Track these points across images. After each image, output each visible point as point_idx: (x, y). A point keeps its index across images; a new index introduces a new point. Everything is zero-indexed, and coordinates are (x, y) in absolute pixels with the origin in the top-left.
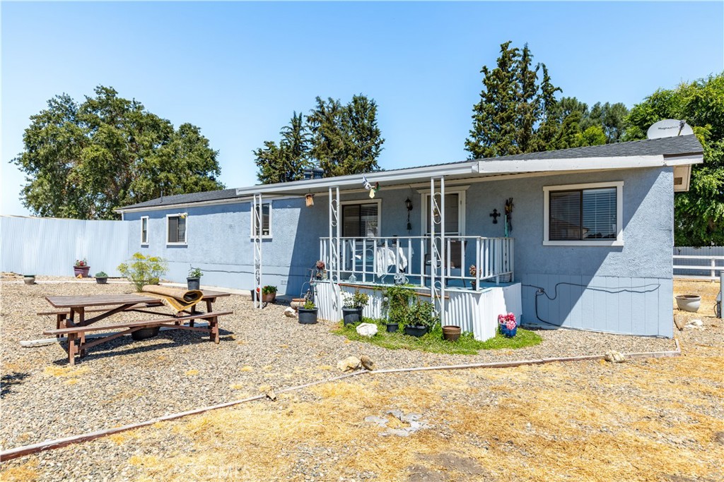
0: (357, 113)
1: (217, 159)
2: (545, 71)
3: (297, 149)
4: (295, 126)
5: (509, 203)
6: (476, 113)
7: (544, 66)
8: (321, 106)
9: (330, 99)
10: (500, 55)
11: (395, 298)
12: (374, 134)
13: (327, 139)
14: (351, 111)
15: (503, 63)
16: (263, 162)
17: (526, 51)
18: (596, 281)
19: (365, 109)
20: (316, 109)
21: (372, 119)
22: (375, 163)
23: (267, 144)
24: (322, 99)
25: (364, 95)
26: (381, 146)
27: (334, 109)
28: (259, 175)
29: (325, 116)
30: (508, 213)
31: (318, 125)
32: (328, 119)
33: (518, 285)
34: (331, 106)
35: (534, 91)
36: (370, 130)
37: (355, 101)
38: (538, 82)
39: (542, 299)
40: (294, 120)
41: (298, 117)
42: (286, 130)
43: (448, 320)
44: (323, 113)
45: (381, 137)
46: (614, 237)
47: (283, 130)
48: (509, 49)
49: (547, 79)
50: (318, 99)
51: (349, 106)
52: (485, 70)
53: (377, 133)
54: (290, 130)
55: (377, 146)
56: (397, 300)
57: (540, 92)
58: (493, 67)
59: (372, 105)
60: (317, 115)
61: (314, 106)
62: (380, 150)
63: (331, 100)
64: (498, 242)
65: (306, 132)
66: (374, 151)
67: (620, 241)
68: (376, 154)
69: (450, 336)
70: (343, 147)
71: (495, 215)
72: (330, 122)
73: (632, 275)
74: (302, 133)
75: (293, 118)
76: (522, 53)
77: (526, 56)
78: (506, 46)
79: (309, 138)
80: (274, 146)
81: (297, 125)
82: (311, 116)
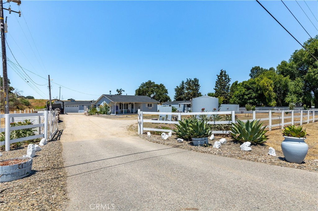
0: (195, 82)
1: (168, 91)
3: (183, 88)
6: (216, 83)
7: (228, 75)
10: (221, 72)
12: (198, 85)
15: (221, 74)
16: (176, 91)
21: (198, 83)
22: (198, 91)
23: (177, 87)
25: (196, 78)
27: (190, 80)
28: (175, 94)
29: (189, 82)
31: (187, 84)
37: (194, 79)
40: (182, 82)
47: (180, 84)
49: (228, 77)
50: (187, 79)
52: (217, 75)
53: (199, 85)
55: (199, 88)
57: (227, 79)
58: (219, 75)
63: (190, 79)
68: (199, 89)
72: (189, 84)
77: (225, 72)
78: (222, 70)
79: (185, 86)
80: (178, 87)
81: (183, 82)
82: (186, 82)
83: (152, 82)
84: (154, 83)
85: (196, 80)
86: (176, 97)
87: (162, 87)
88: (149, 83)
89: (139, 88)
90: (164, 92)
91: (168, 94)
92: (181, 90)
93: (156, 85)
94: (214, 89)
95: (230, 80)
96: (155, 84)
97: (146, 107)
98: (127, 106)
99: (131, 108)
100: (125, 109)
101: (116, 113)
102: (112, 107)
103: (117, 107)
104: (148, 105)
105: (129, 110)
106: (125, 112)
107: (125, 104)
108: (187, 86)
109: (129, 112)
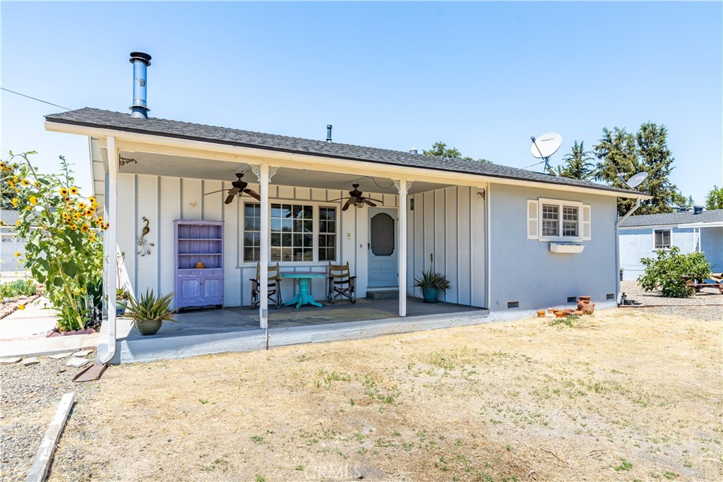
0: (646, 139)
4: (576, 153)
8: (608, 136)
12: (663, 155)
13: (617, 164)
19: (655, 134)
21: (661, 142)
22: (665, 181)
24: (609, 130)
25: (652, 122)
26: (671, 165)
31: (604, 152)
32: (615, 146)
34: (617, 134)
36: (661, 153)
37: (645, 129)
40: (576, 148)
41: (579, 145)
42: (568, 157)
44: (610, 141)
45: (671, 157)
47: (565, 157)
50: (605, 130)
51: (638, 135)
53: (667, 153)
54: (572, 157)
55: (668, 164)
59: (662, 130)
60: (605, 144)
61: (601, 136)
62: (672, 169)
63: (616, 129)
65: (587, 157)
66: (665, 170)
68: (667, 173)
72: (617, 149)
74: (583, 158)
75: (574, 146)
79: (593, 162)
81: (578, 152)
82: (599, 144)
83: (446, 148)
85: (652, 133)
97: (530, 237)
98: (322, 229)
99: (365, 246)
100: (310, 258)
101: (150, 325)
102: (147, 230)
103: (212, 232)
104: (545, 216)
105: (347, 267)
106: (304, 290)
107: (303, 204)
108: (603, 161)
109: (346, 286)
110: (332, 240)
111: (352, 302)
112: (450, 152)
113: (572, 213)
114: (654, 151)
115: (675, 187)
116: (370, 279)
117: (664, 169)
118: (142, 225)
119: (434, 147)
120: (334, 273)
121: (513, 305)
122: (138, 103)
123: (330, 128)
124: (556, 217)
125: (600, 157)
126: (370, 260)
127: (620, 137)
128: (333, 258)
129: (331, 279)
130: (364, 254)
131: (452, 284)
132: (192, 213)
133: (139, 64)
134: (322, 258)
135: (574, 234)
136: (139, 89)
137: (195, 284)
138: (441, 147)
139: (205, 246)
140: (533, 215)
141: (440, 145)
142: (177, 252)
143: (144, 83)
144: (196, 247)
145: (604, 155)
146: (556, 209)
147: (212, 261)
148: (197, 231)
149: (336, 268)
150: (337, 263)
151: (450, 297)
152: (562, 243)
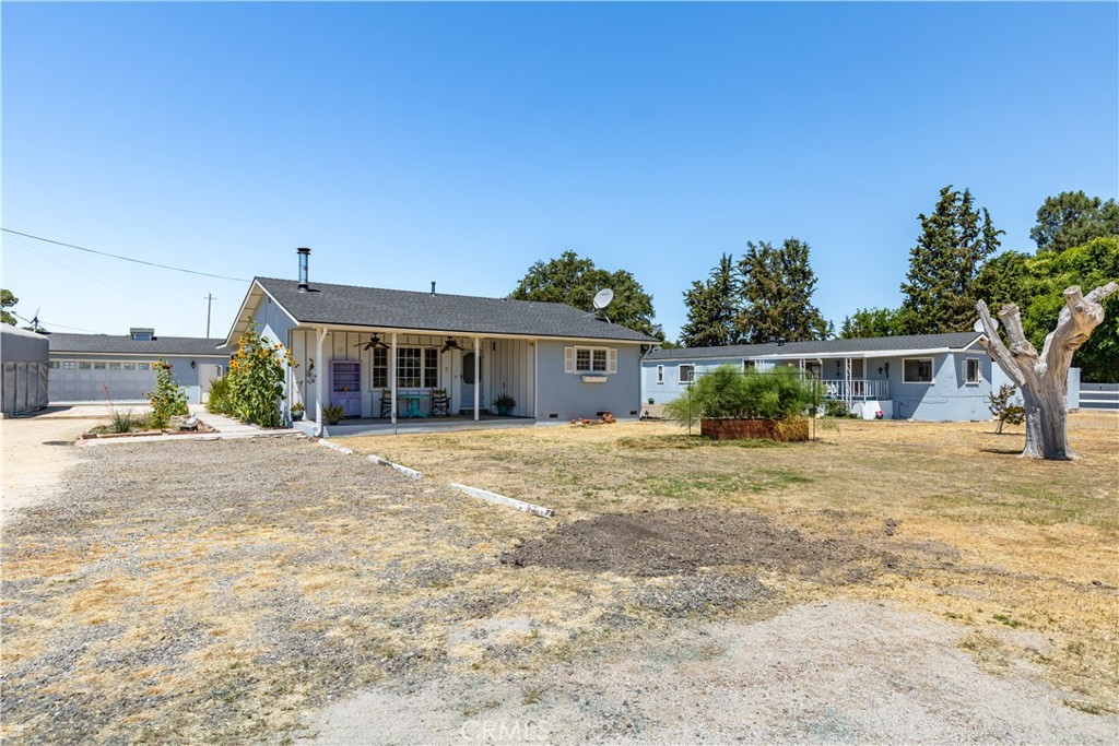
0: (789, 256)
1: (652, 303)
2: (987, 215)
3: (726, 289)
4: (724, 267)
5: (887, 365)
6: (913, 257)
7: (986, 210)
8: (753, 250)
9: (761, 242)
10: (940, 199)
11: (831, 405)
12: (806, 275)
13: (759, 283)
14: (783, 255)
15: (942, 209)
16: (692, 303)
17: (967, 194)
18: (925, 399)
19: (797, 252)
20: (746, 253)
21: (804, 261)
22: (808, 303)
23: (695, 284)
24: (754, 244)
25: (795, 238)
26: (814, 285)
28: (689, 315)
29: (756, 261)
30: (887, 369)
31: (747, 268)
32: (760, 263)
33: (891, 402)
34: (762, 249)
35: (976, 234)
36: (803, 272)
37: (787, 245)
38: (980, 224)
39: (902, 407)
40: (724, 261)
41: (727, 258)
42: (715, 271)
43: (853, 412)
44: (754, 256)
45: (814, 277)
46: (931, 380)
47: (712, 272)
48: (950, 193)
49: (988, 222)
50: (750, 244)
51: (781, 251)
52: (922, 217)
53: (810, 273)
54: (719, 271)
55: (811, 285)
56: (832, 405)
57: (981, 236)
58: (931, 213)
59: (805, 247)
60: (749, 259)
61: (745, 250)
62: (813, 290)
63: (762, 244)
64: (877, 383)
65: (734, 273)
66: (807, 291)
67: (933, 382)
68: (809, 294)
69: (853, 417)
70: (775, 291)
71: (880, 369)
72: (761, 266)
73: (939, 396)
74: (731, 273)
75: (722, 259)
76: (962, 197)
77: (966, 200)
78: (947, 190)
79: (739, 278)
80: (702, 287)
81: (726, 265)
82: (743, 259)
83: (578, 258)
84: (589, 263)
85: (795, 250)
86: (693, 333)
87: (627, 284)
88: (565, 265)
89: (518, 286)
90: (638, 307)
91: (653, 315)
92: (717, 298)
93: (602, 272)
94: (904, 286)
95: (998, 238)
96: (596, 269)
97: (566, 371)
98: (427, 364)
99: (459, 377)
100: (418, 385)
101: (334, 419)
102: (312, 367)
103: (353, 368)
104: (579, 357)
105: (445, 392)
106: (415, 406)
107: (414, 347)
108: (747, 278)
109: (444, 404)
110: (434, 372)
111: (448, 416)
112: (582, 262)
113: (600, 355)
114: (796, 270)
115: (817, 310)
116: (462, 401)
117: (806, 289)
118: (309, 363)
119: (564, 256)
120: (435, 395)
121: (553, 416)
122: (303, 282)
123: (434, 284)
124: (588, 357)
125: (745, 273)
126: (462, 386)
127: (765, 253)
128: (435, 385)
129: (433, 399)
130: (458, 382)
131: (517, 403)
132: (340, 354)
133: (303, 256)
134: (427, 385)
135: (604, 369)
136: (303, 272)
137: (343, 401)
138: (571, 256)
139: (348, 377)
140: (569, 356)
141: (570, 254)
142: (332, 382)
143: (306, 268)
144: (343, 377)
145: (749, 272)
146: (588, 352)
147: (352, 387)
148: (343, 368)
149: (437, 392)
150: (438, 388)
151: (515, 412)
152: (591, 376)
